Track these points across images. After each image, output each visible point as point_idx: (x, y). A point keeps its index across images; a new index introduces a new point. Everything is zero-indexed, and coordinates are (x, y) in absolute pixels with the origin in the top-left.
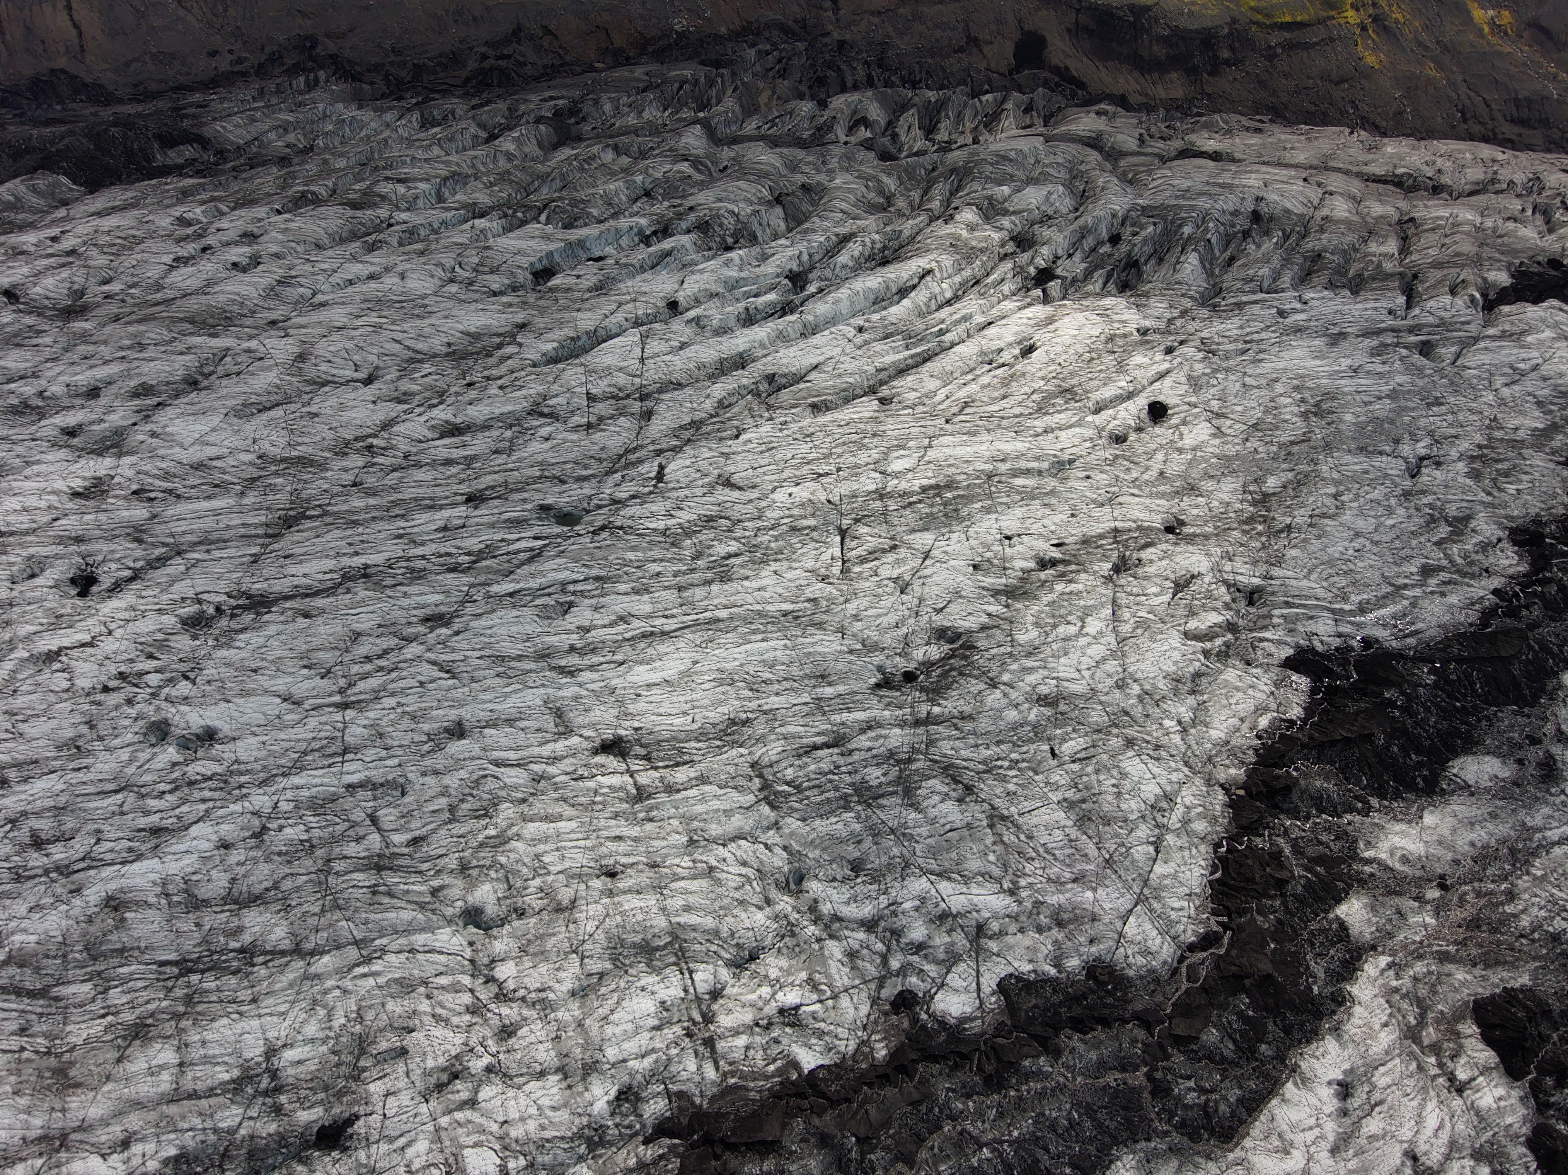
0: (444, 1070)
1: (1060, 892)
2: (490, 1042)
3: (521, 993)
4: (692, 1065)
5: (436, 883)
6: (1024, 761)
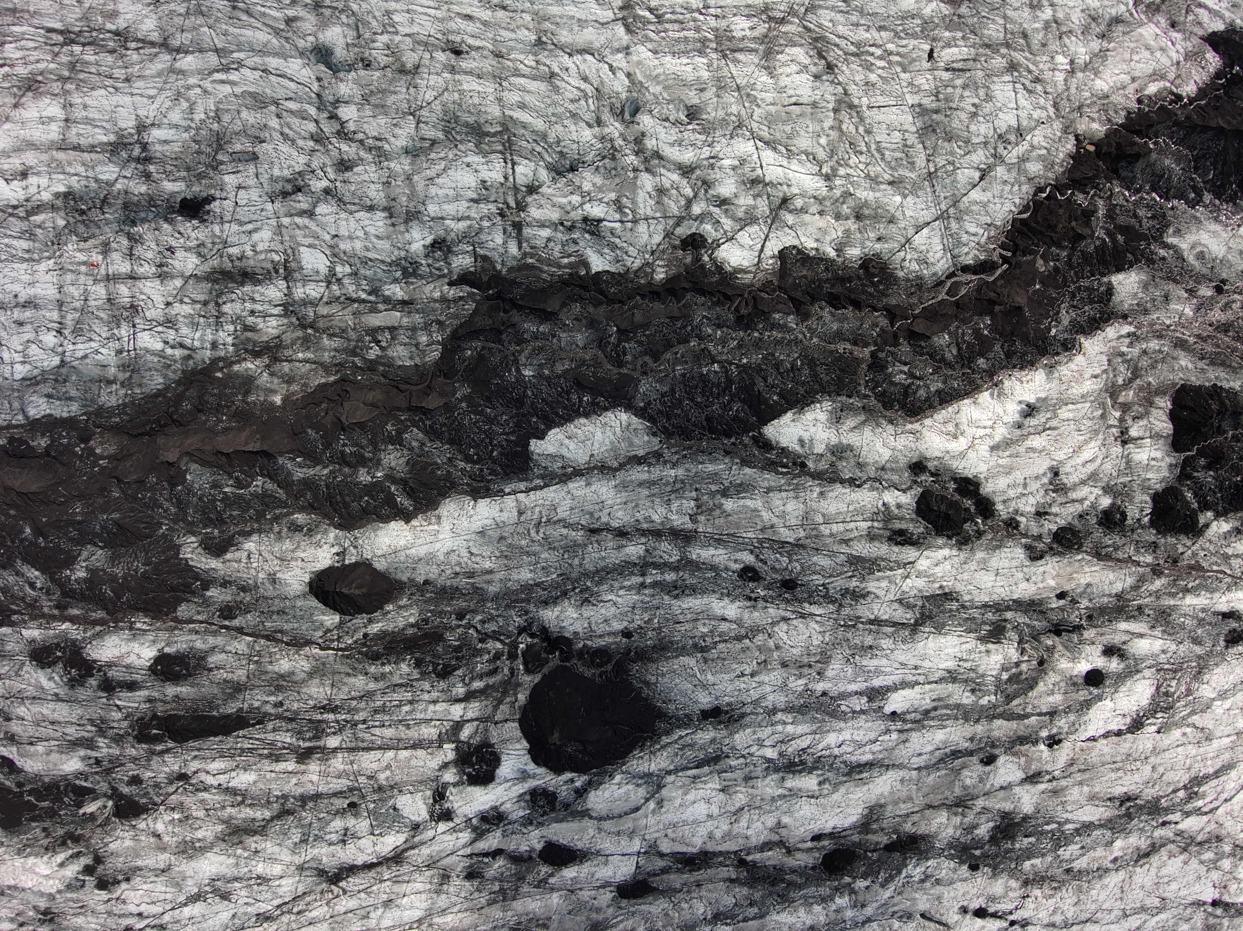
0: (288, 181)
1: (872, 189)
2: (329, 170)
3: (360, 136)
4: (499, 239)
5: (291, 13)
6: (898, 54)
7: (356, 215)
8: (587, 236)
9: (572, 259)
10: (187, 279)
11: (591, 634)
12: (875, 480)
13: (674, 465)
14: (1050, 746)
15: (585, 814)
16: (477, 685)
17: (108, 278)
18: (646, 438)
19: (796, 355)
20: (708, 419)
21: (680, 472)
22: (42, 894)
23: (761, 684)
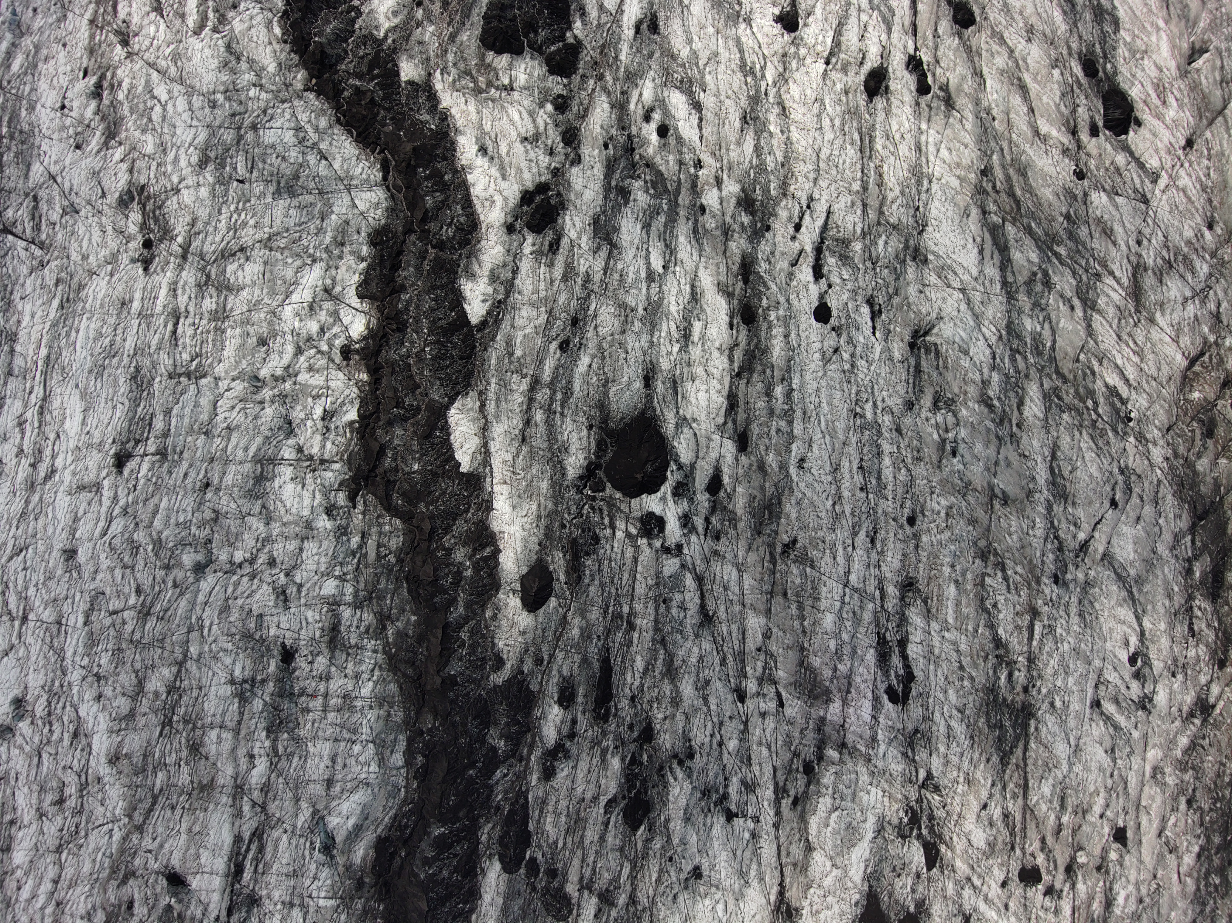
0: (278, 597)
1: (325, 233)
2: (274, 571)
3: (254, 550)
4: (329, 474)
5: (170, 584)
6: (238, 203)
7: (304, 557)
8: (333, 419)
9: (348, 430)
10: (332, 664)
11: (587, 449)
12: (515, 257)
13: (489, 384)
14: (701, 167)
15: (693, 465)
16: (607, 521)
17: (324, 711)
18: (469, 399)
19: (428, 297)
20: (461, 359)
21: (494, 380)
22: (691, 794)
23: (633, 348)
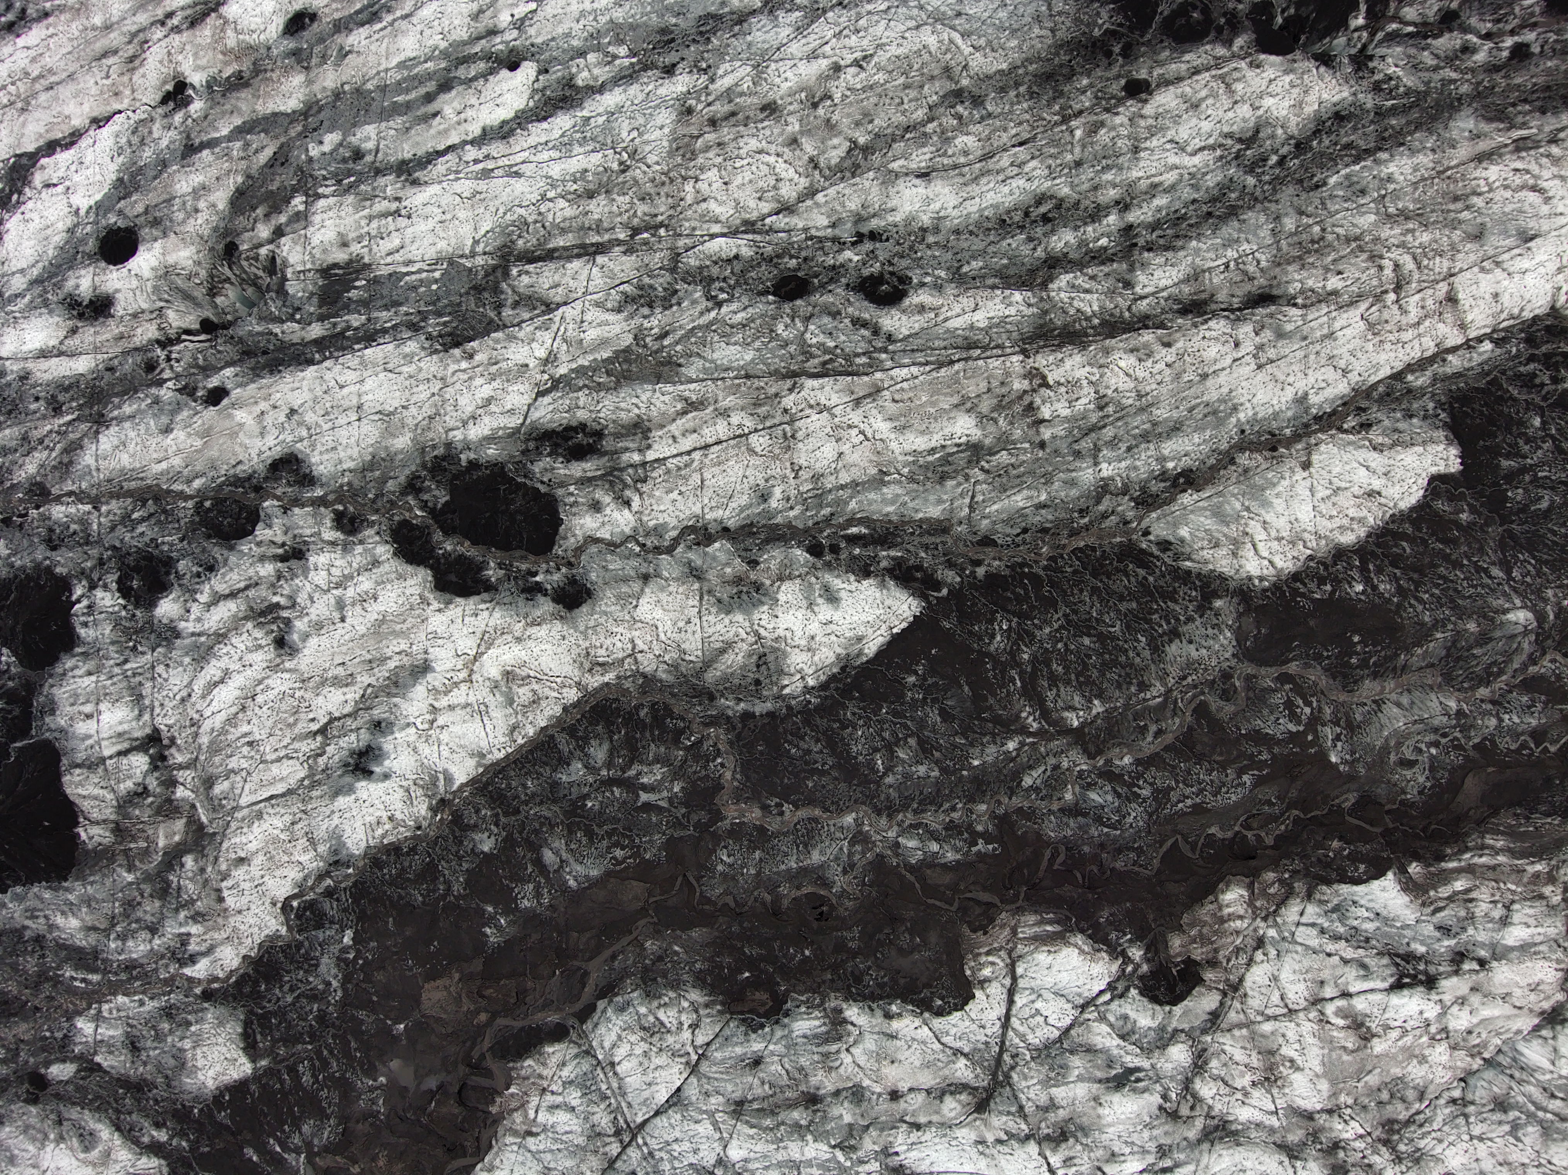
8: (1421, 949)
9: (1444, 892)
12: (656, 550)
13: (1104, 486)
14: (181, 84)
18: (1184, 532)
19: (889, 780)
21: (1087, 475)
23: (813, 56)
